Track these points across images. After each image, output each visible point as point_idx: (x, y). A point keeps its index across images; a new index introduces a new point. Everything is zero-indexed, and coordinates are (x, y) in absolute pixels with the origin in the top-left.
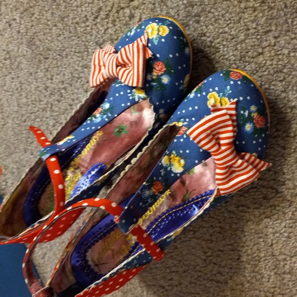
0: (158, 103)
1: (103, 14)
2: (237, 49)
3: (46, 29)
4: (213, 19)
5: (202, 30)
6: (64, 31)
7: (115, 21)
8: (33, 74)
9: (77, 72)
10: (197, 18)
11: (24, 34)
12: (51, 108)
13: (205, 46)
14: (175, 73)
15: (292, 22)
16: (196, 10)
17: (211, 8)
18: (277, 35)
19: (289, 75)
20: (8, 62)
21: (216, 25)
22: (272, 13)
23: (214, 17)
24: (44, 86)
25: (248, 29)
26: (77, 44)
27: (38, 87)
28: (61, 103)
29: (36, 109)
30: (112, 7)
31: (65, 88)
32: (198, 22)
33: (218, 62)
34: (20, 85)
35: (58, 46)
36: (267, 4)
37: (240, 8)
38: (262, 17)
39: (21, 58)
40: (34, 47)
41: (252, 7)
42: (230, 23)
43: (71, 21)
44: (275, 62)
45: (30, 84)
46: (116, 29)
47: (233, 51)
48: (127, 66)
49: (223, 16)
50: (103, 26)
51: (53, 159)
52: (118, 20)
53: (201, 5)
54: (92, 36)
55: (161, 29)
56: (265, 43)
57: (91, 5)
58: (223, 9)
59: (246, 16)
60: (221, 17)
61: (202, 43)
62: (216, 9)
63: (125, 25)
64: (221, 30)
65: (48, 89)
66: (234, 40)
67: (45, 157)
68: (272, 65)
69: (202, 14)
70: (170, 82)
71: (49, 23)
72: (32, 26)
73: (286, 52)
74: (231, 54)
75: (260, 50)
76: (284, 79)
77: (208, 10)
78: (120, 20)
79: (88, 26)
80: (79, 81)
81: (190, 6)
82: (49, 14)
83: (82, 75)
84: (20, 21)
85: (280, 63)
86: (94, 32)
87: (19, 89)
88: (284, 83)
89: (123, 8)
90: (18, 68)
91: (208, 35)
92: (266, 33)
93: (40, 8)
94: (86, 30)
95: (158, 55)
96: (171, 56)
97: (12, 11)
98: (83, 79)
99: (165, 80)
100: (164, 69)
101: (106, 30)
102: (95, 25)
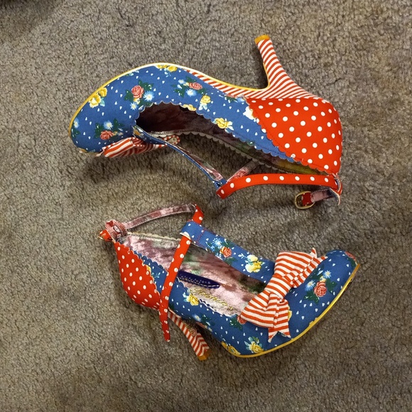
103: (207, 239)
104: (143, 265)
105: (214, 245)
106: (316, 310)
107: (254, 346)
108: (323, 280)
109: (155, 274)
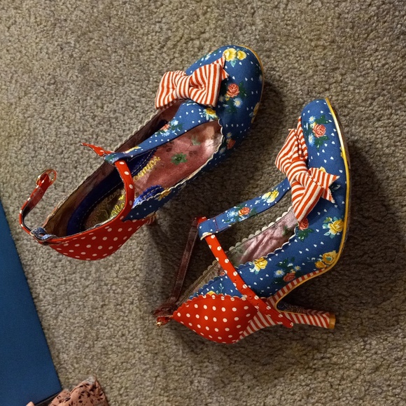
0: (227, 126)
1: (170, 44)
2: (304, 84)
3: (104, 55)
4: (284, 55)
5: (272, 64)
6: (125, 58)
7: (183, 51)
8: (81, 102)
9: (133, 101)
10: (268, 53)
11: (78, 58)
12: (96, 139)
13: (274, 80)
14: (247, 97)
15: (359, 61)
16: (267, 45)
17: (283, 44)
18: (344, 72)
19: (353, 110)
20: (52, 87)
21: (286, 61)
22: (341, 52)
23: (285, 53)
24: (92, 114)
25: (317, 66)
26: (137, 72)
27: (85, 116)
28: (109, 134)
29: (78, 139)
30: (181, 38)
31: (116, 118)
32: (268, 57)
33: (285, 96)
34: (63, 112)
35: (115, 73)
36: (337, 44)
37: (310, 45)
38: (331, 55)
39: (70, 84)
40: (86, 73)
41: (323, 46)
42: (300, 59)
43: (134, 48)
44: (340, 98)
45: (75, 112)
46: (183, 60)
47: (301, 86)
48: (199, 87)
49: (293, 52)
50: (168, 55)
51: (122, 163)
52: (186, 51)
53: (273, 41)
54: (155, 65)
55: (239, 54)
56: (332, 79)
57: (158, 34)
58: (294, 46)
59: (316, 54)
60: (291, 54)
61: (271, 77)
62: (288, 46)
63: (193, 55)
64: (290, 66)
65: (96, 119)
66: (303, 75)
67: (113, 161)
68: (337, 100)
69: (273, 49)
70: (242, 106)
71: (109, 49)
72: (88, 51)
73: (352, 88)
74: (299, 88)
75: (327, 86)
76: (349, 114)
77: (279, 46)
78: (188, 51)
79: (152, 55)
80: (134, 111)
81: (262, 41)
82: (111, 39)
83: (138, 105)
84: (75, 44)
85: (346, 98)
86: (158, 60)
87: (61, 118)
88: (348, 117)
89: (192, 40)
90: (63, 94)
91: (277, 69)
92: (334, 70)
93: (101, 33)
94: (149, 58)
95: (234, 78)
96: (246, 79)
97: (66, 34)
98: (139, 109)
99: (238, 103)
100: (238, 92)
101: (171, 60)
102: (161, 54)
103: (223, 220)
104: (205, 297)
105: (232, 218)
106: (333, 143)
107: (333, 227)
108: (313, 125)
109: (218, 289)
